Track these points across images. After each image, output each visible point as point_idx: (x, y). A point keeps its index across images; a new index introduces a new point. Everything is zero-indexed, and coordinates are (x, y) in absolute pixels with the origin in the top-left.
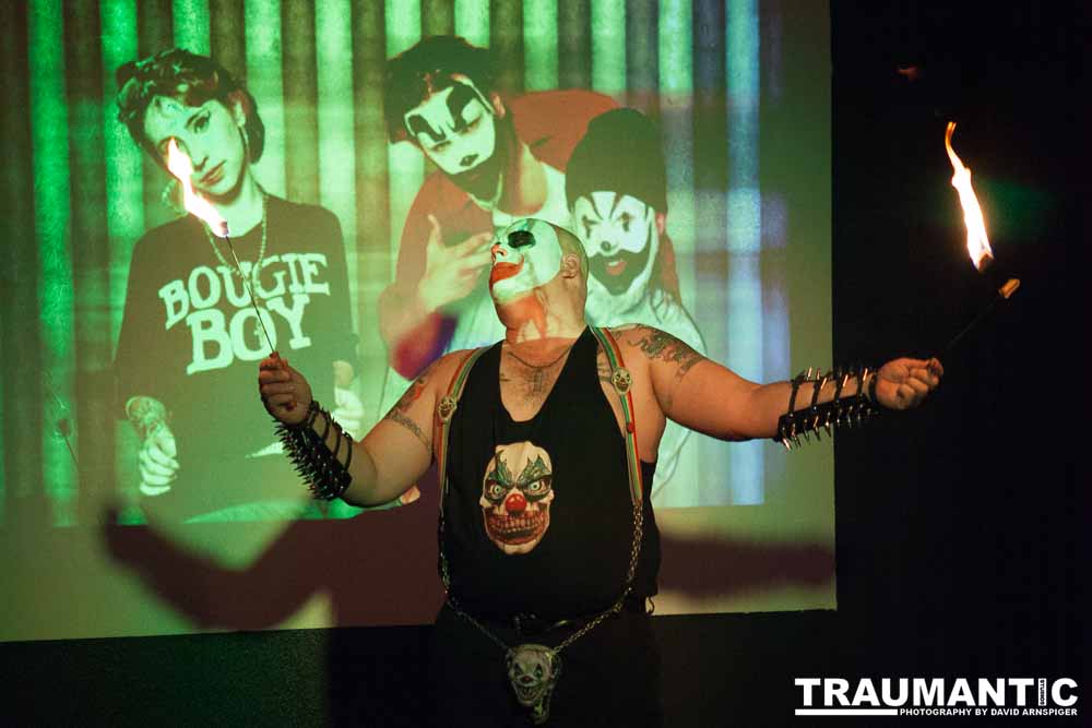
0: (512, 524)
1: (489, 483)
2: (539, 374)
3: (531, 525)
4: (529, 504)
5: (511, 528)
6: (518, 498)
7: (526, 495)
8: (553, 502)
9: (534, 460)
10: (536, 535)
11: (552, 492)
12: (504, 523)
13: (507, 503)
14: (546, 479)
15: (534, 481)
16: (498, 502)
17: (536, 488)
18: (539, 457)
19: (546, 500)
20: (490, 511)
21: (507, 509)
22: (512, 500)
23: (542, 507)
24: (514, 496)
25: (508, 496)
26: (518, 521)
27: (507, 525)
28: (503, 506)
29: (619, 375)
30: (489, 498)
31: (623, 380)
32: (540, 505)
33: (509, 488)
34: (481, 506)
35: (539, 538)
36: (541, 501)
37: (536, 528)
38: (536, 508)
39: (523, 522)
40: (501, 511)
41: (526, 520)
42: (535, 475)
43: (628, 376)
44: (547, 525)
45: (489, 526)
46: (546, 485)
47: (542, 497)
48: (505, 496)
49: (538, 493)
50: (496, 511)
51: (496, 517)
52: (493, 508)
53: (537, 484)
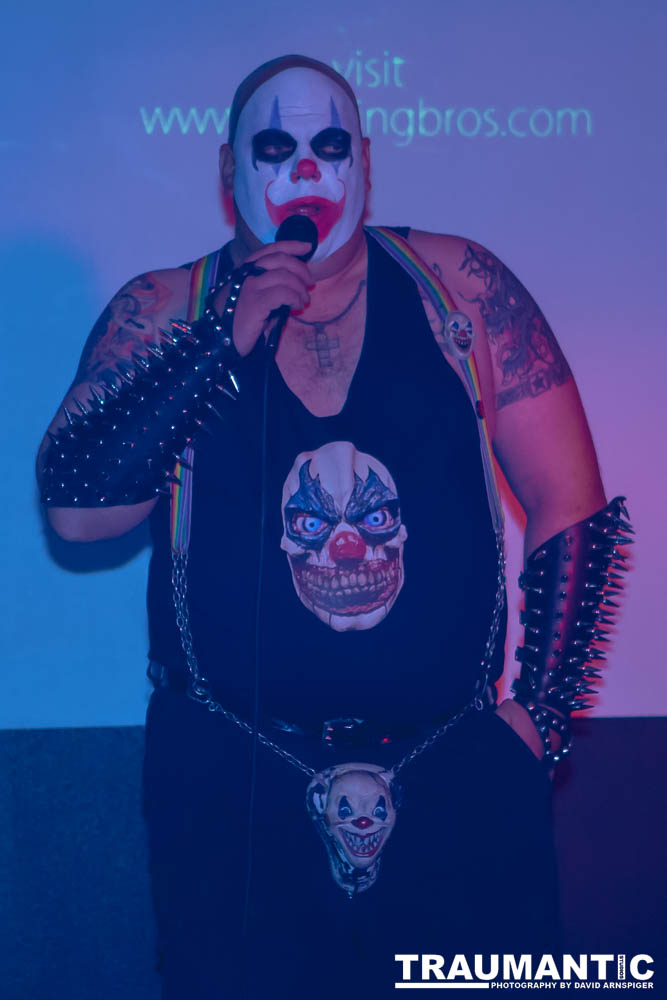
0: (344, 582)
1: (293, 514)
2: (321, 337)
3: (376, 583)
4: (369, 549)
5: (341, 588)
6: (351, 539)
7: (363, 532)
8: (406, 544)
9: (364, 475)
10: (386, 600)
11: (403, 528)
12: (330, 580)
13: (333, 546)
14: (391, 506)
15: (371, 510)
16: (316, 545)
17: (378, 521)
18: (371, 471)
19: (396, 542)
20: (301, 561)
21: (334, 555)
22: (341, 541)
23: (392, 553)
24: (344, 535)
25: (333, 536)
26: (353, 577)
27: (335, 584)
28: (325, 552)
29: (456, 325)
30: (296, 538)
31: (463, 333)
32: (387, 550)
33: (333, 523)
34: (285, 553)
35: (389, 605)
36: (388, 544)
37: (383, 589)
38: (381, 555)
39: (362, 579)
40: (322, 559)
41: (366, 573)
42: (373, 501)
43: (470, 325)
44: (401, 583)
45: (303, 585)
46: (394, 516)
47: (391, 536)
48: (327, 536)
49: (382, 530)
50: (313, 560)
51: (314, 570)
52: (307, 556)
53: (378, 514)
